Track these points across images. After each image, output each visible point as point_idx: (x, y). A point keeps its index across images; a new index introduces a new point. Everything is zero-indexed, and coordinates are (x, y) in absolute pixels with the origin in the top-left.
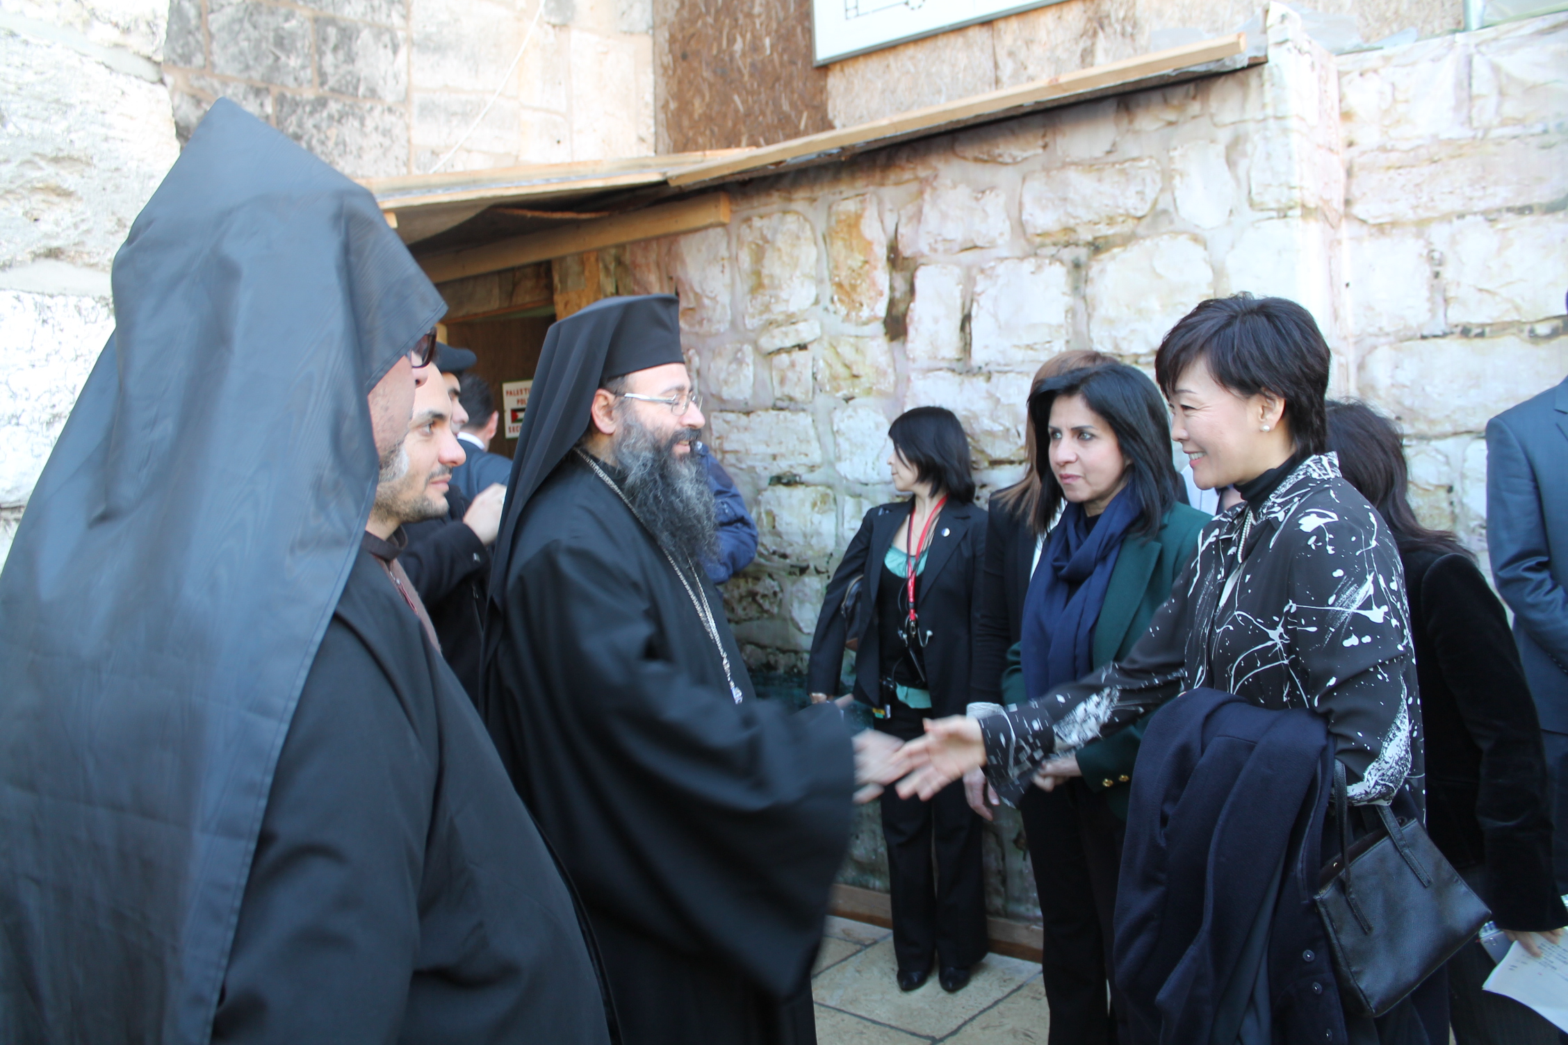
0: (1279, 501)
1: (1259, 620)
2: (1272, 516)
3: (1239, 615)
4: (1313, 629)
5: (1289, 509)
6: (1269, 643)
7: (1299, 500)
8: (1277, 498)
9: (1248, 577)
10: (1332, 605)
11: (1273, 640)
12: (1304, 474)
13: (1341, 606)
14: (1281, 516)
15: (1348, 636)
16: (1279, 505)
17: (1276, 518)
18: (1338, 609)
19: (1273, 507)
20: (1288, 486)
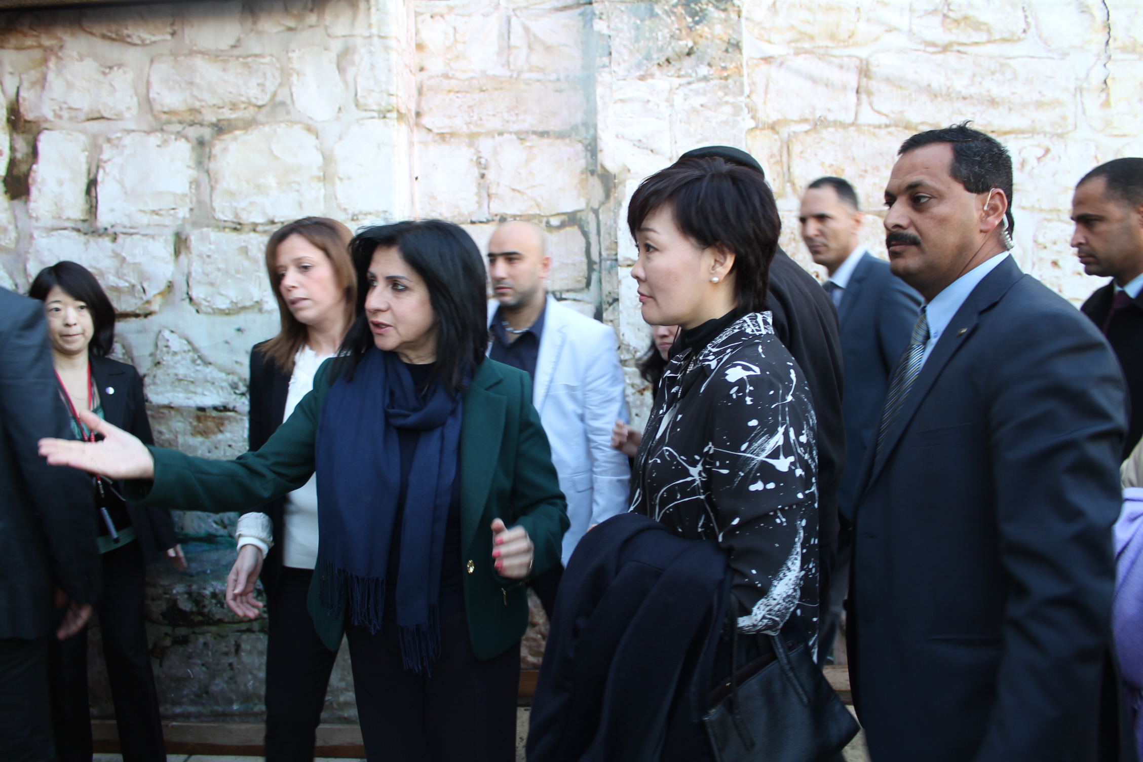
0: (715, 350)
1: (682, 457)
2: (707, 363)
3: (667, 450)
4: (725, 472)
5: (721, 359)
6: (689, 479)
7: (731, 352)
8: (713, 348)
9: (680, 416)
10: (744, 452)
11: (692, 476)
12: (739, 328)
13: (751, 454)
14: (713, 364)
15: (754, 482)
16: (714, 354)
17: (709, 365)
18: (749, 455)
19: (708, 355)
20: (724, 338)
